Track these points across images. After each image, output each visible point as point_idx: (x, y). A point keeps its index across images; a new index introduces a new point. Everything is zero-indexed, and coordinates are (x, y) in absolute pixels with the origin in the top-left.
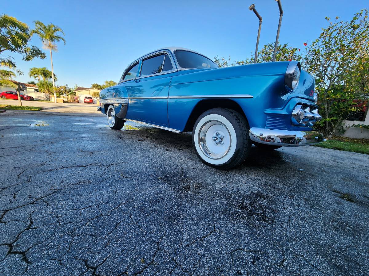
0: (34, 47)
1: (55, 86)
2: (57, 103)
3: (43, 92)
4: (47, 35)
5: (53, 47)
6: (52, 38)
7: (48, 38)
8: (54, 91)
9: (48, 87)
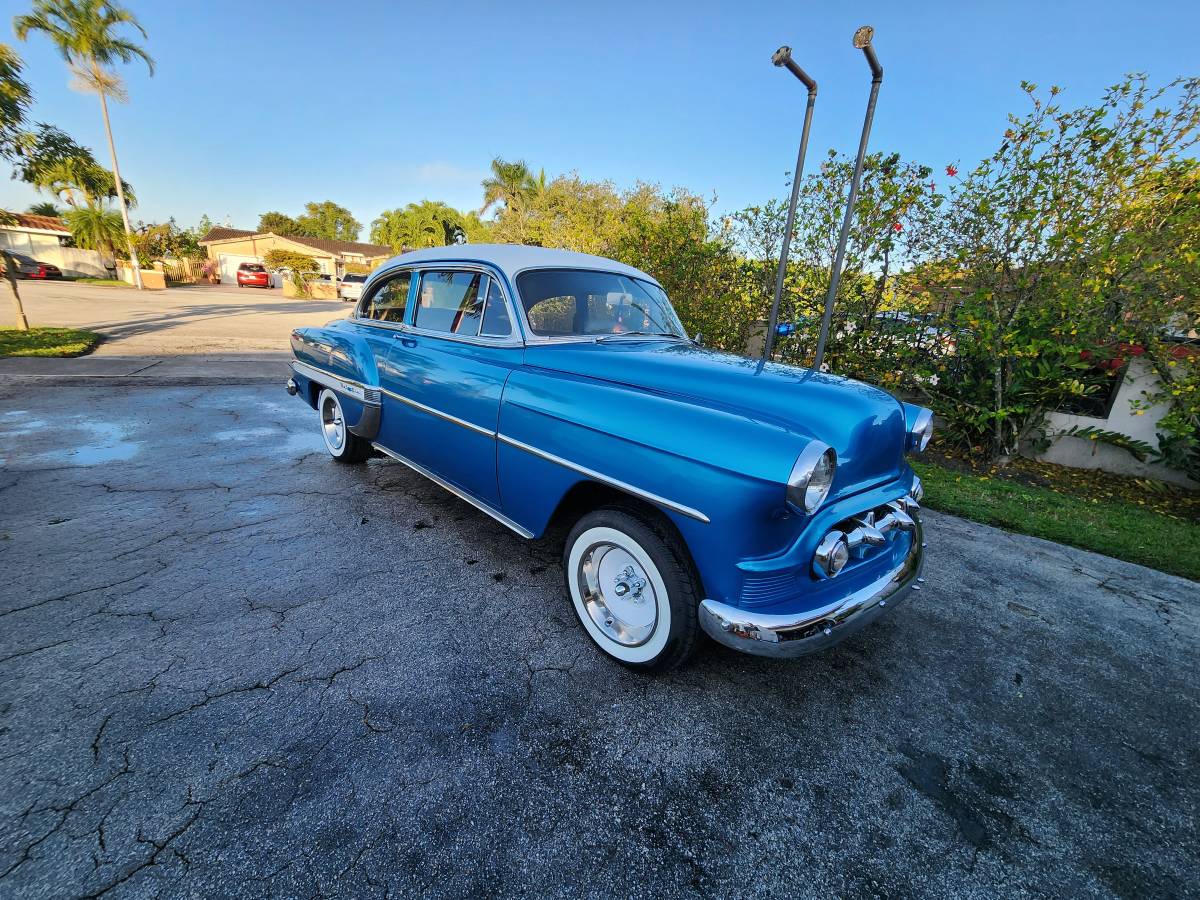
0: (47, 127)
1: (132, 229)
2: (145, 288)
4: (83, 39)
5: (107, 84)
6: (101, 51)
7: (86, 47)
8: (131, 248)
9: (108, 231)
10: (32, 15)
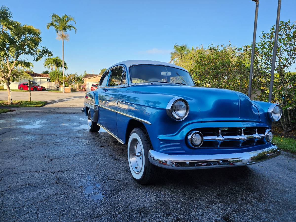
0: (43, 47)
1: (65, 76)
2: (65, 92)
3: (54, 82)
4: (61, 26)
5: (65, 37)
6: (65, 29)
7: (61, 29)
8: (63, 81)
9: (59, 76)
10: (51, 22)
